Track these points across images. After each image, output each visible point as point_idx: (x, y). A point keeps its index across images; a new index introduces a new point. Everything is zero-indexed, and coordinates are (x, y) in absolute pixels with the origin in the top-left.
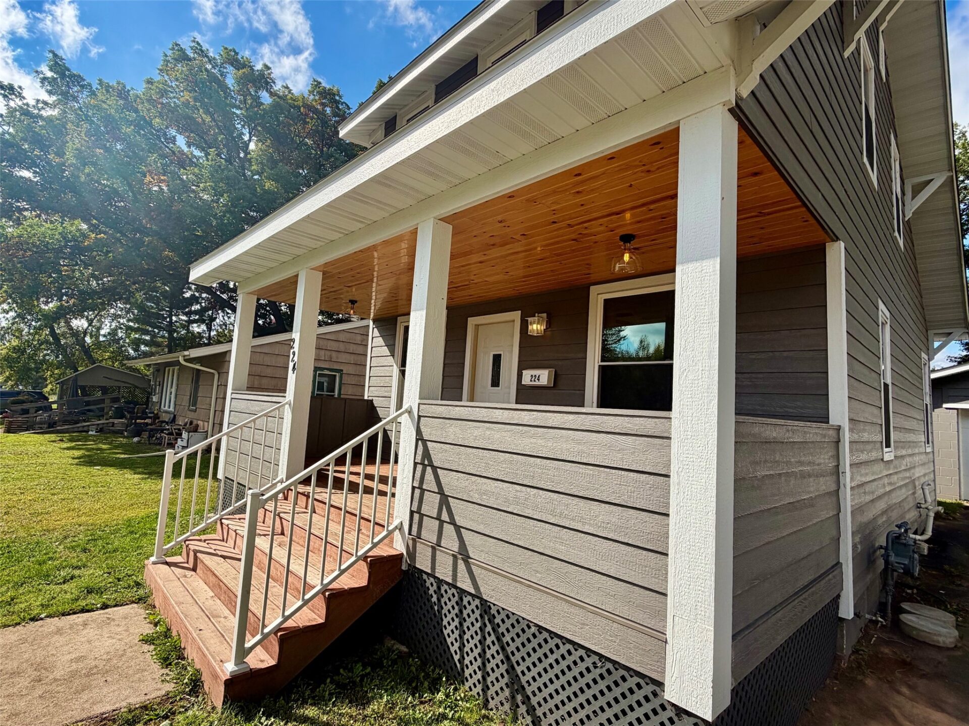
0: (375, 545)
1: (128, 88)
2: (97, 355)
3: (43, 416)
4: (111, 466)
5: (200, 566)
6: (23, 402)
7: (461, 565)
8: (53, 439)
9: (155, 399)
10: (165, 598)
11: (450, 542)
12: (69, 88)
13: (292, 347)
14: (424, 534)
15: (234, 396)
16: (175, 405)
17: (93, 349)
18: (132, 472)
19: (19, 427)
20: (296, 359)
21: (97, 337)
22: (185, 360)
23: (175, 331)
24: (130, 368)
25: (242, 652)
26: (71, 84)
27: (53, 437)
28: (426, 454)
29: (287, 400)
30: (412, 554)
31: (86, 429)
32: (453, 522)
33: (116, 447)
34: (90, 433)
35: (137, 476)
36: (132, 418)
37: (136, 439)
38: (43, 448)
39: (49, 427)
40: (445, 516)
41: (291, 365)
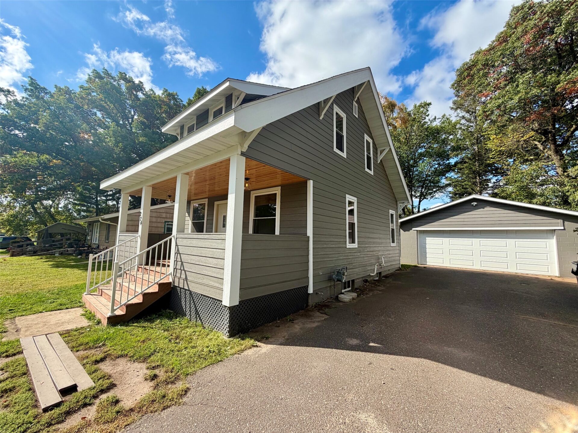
0: (161, 279)
1: (71, 89)
2: (58, 217)
3: (30, 248)
4: (68, 267)
5: (103, 294)
6: (18, 242)
7: (185, 282)
8: (37, 258)
9: (89, 238)
10: (90, 303)
11: (183, 276)
12: (39, 93)
13: (140, 215)
14: (177, 275)
15: (120, 234)
16: (99, 240)
17: (55, 215)
18: (78, 269)
19: (18, 254)
20: (142, 220)
21: (57, 208)
22: (102, 220)
23: (99, 205)
24: (76, 224)
25: (113, 310)
26: (40, 92)
27: (37, 257)
28: (178, 250)
29: (139, 235)
30: (174, 282)
31: (53, 253)
32: (184, 270)
33: (70, 260)
34: (56, 255)
35: (80, 271)
36: (77, 247)
37: (79, 257)
38: (33, 262)
39: (34, 253)
40: (182, 269)
41: (140, 222)
